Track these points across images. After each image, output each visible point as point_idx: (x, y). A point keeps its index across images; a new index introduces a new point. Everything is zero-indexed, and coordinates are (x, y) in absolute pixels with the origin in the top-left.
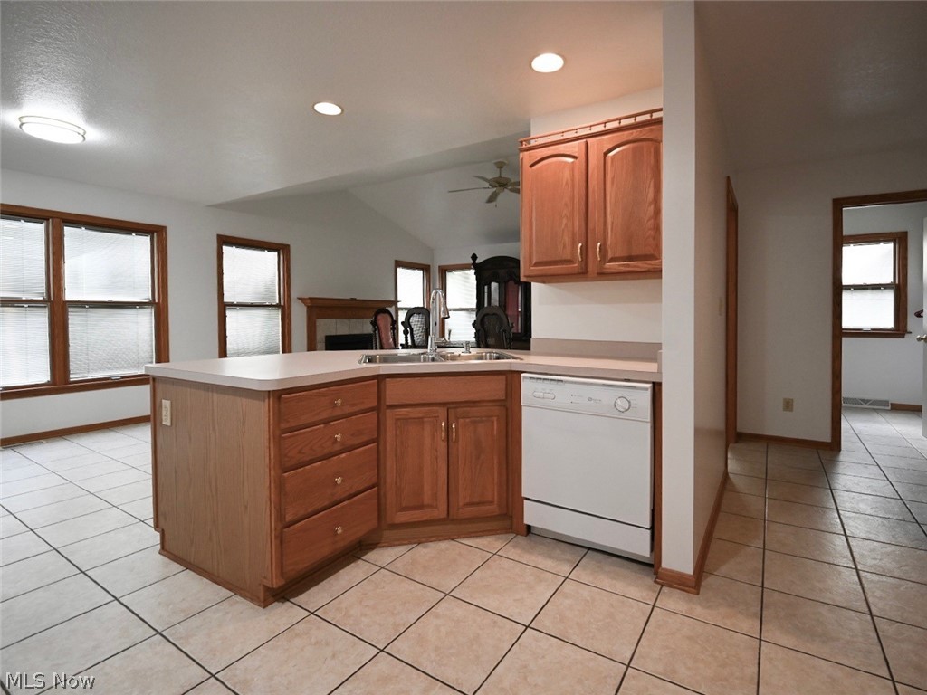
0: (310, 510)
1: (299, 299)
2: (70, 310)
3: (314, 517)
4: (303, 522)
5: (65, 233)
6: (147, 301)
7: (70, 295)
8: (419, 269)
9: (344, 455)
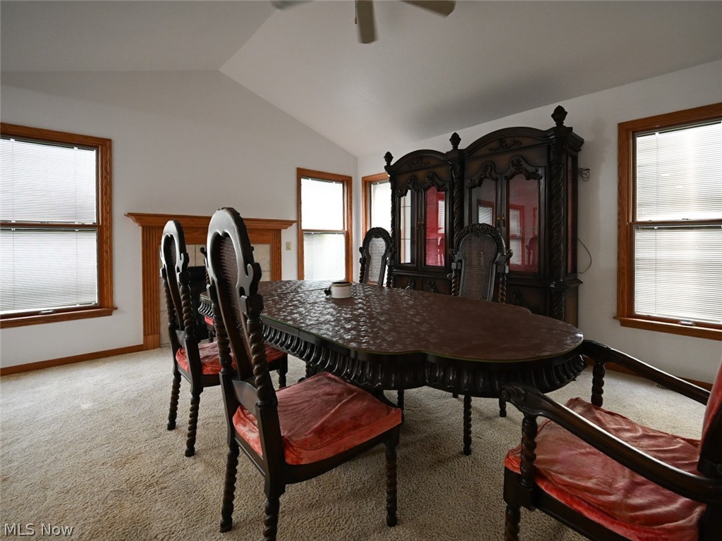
1: (130, 215)
8: (337, 181)
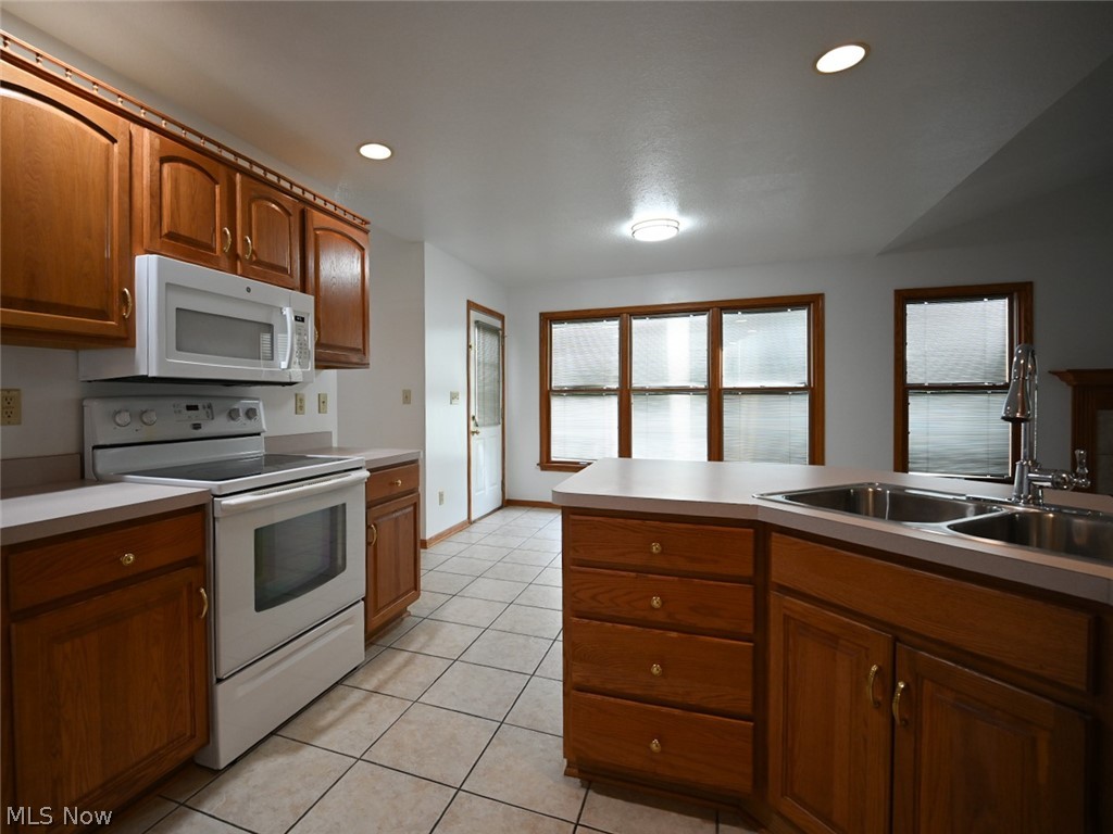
0: (610, 686)
1: (1052, 373)
2: (725, 397)
3: (619, 701)
4: (599, 697)
5: (724, 321)
6: (803, 385)
7: (727, 383)
9: (674, 634)
